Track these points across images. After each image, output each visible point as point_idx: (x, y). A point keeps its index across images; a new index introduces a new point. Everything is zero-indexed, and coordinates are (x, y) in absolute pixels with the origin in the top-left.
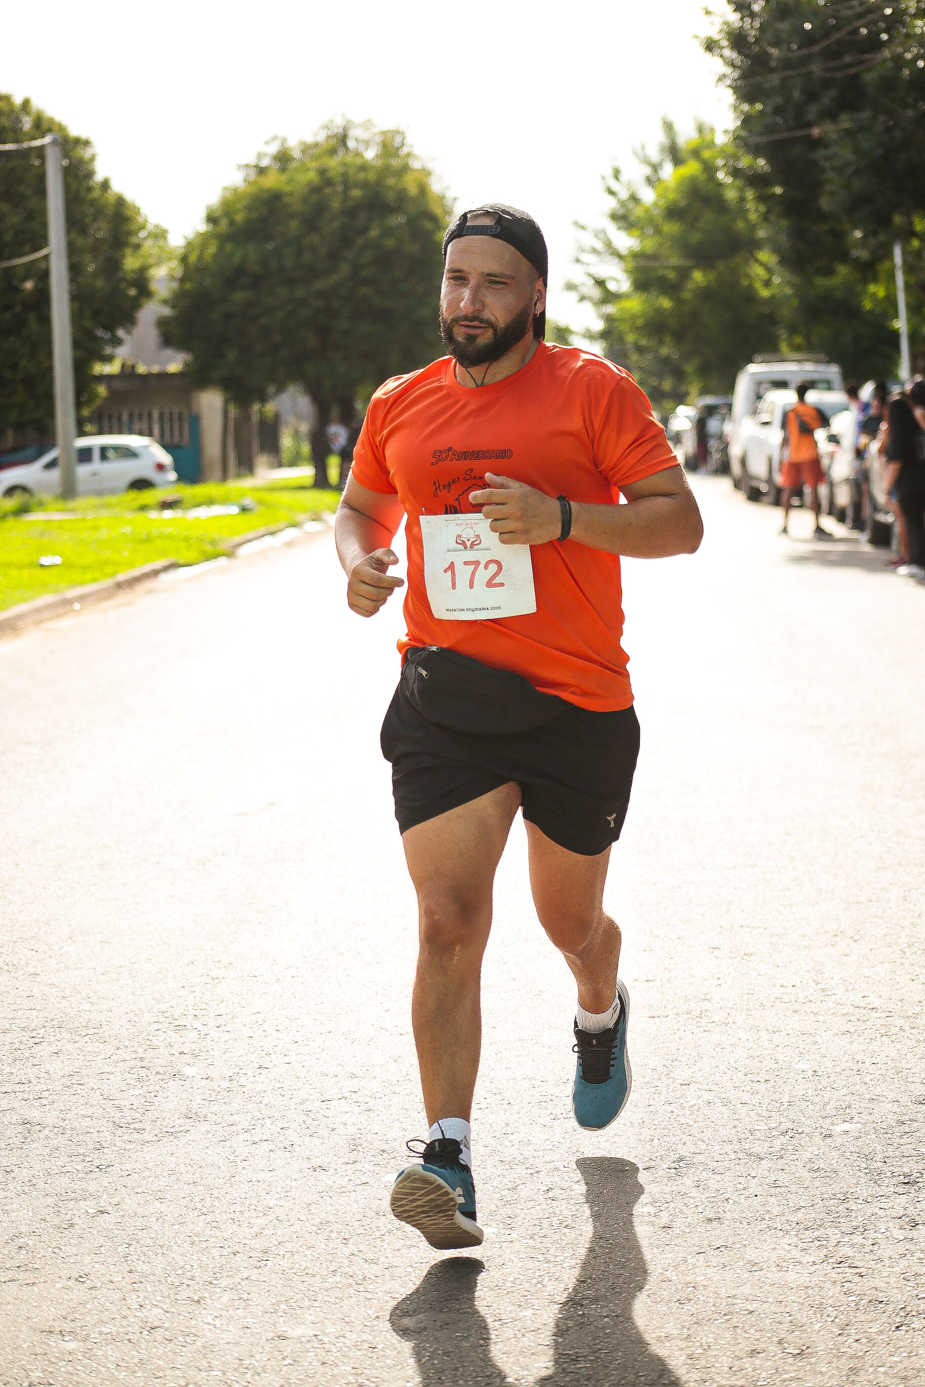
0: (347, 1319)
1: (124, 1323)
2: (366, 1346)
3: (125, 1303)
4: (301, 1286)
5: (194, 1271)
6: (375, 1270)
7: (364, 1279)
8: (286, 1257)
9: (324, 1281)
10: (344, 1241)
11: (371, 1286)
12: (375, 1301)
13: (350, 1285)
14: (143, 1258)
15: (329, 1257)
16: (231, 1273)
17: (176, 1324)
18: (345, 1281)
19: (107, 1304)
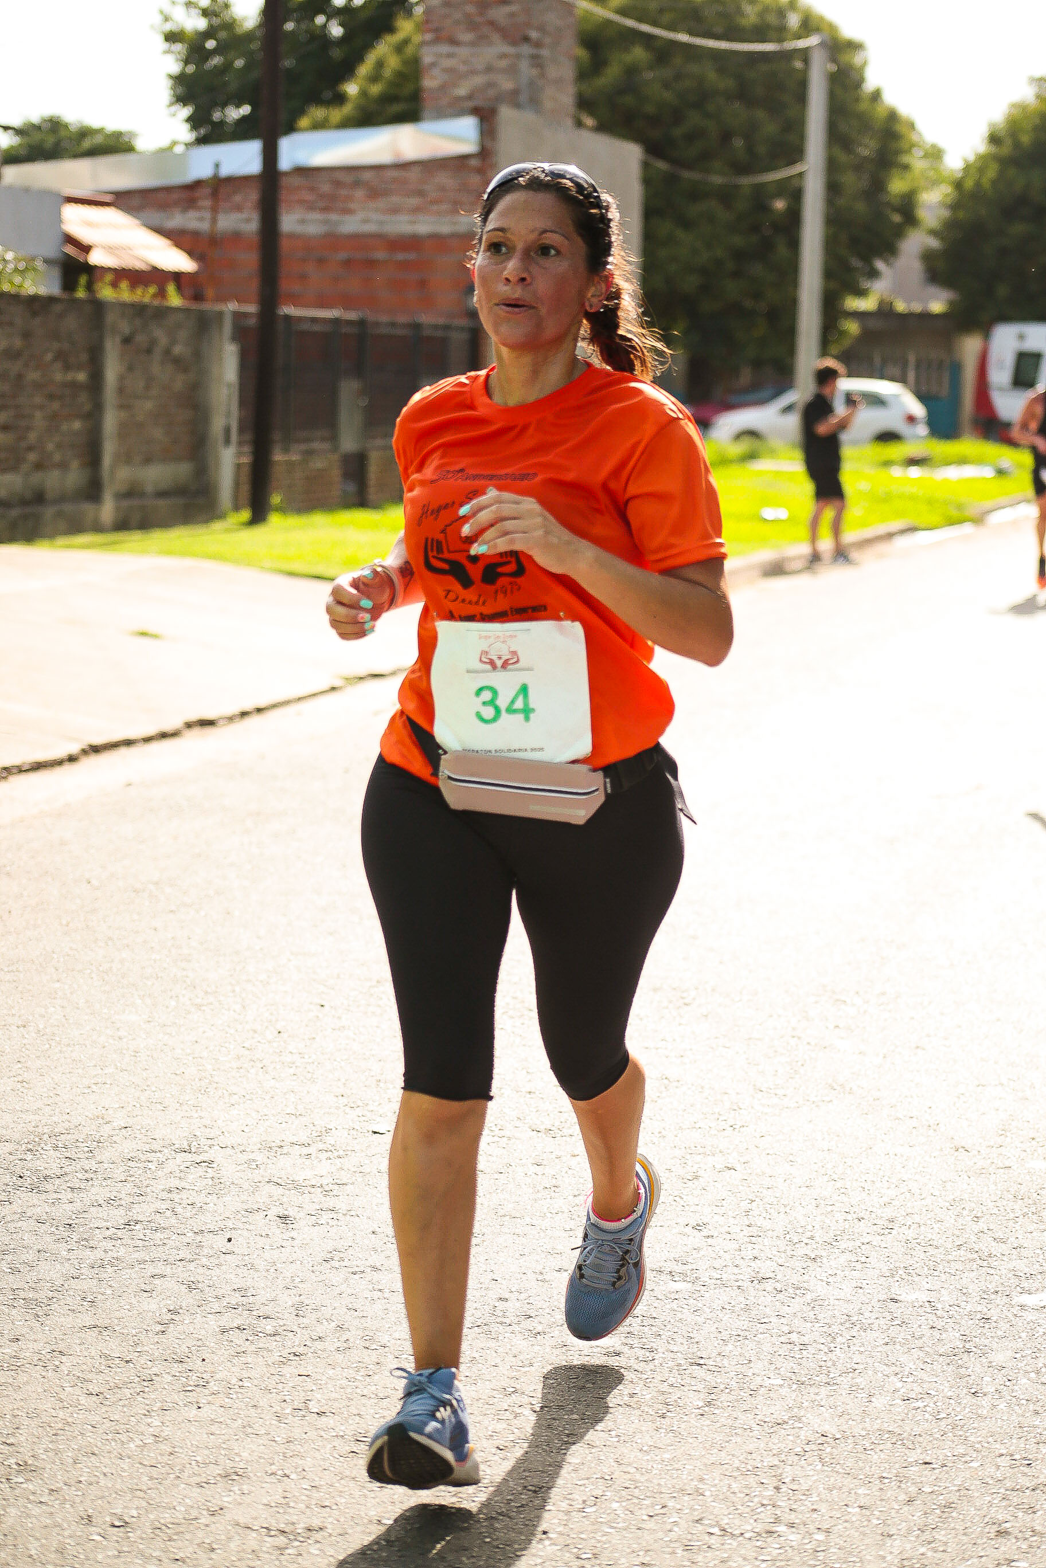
0: (965, 1291)
1: (736, 1270)
2: (979, 1316)
4: (922, 1255)
5: (814, 1231)
6: (1003, 1248)
7: (990, 1255)
8: (912, 1228)
9: (947, 1253)
10: (975, 1219)
11: (996, 1263)
12: (997, 1277)
13: (974, 1260)
14: (764, 1215)
15: (957, 1233)
16: (853, 1237)
17: (788, 1277)
18: (969, 1255)
19: (722, 1253)
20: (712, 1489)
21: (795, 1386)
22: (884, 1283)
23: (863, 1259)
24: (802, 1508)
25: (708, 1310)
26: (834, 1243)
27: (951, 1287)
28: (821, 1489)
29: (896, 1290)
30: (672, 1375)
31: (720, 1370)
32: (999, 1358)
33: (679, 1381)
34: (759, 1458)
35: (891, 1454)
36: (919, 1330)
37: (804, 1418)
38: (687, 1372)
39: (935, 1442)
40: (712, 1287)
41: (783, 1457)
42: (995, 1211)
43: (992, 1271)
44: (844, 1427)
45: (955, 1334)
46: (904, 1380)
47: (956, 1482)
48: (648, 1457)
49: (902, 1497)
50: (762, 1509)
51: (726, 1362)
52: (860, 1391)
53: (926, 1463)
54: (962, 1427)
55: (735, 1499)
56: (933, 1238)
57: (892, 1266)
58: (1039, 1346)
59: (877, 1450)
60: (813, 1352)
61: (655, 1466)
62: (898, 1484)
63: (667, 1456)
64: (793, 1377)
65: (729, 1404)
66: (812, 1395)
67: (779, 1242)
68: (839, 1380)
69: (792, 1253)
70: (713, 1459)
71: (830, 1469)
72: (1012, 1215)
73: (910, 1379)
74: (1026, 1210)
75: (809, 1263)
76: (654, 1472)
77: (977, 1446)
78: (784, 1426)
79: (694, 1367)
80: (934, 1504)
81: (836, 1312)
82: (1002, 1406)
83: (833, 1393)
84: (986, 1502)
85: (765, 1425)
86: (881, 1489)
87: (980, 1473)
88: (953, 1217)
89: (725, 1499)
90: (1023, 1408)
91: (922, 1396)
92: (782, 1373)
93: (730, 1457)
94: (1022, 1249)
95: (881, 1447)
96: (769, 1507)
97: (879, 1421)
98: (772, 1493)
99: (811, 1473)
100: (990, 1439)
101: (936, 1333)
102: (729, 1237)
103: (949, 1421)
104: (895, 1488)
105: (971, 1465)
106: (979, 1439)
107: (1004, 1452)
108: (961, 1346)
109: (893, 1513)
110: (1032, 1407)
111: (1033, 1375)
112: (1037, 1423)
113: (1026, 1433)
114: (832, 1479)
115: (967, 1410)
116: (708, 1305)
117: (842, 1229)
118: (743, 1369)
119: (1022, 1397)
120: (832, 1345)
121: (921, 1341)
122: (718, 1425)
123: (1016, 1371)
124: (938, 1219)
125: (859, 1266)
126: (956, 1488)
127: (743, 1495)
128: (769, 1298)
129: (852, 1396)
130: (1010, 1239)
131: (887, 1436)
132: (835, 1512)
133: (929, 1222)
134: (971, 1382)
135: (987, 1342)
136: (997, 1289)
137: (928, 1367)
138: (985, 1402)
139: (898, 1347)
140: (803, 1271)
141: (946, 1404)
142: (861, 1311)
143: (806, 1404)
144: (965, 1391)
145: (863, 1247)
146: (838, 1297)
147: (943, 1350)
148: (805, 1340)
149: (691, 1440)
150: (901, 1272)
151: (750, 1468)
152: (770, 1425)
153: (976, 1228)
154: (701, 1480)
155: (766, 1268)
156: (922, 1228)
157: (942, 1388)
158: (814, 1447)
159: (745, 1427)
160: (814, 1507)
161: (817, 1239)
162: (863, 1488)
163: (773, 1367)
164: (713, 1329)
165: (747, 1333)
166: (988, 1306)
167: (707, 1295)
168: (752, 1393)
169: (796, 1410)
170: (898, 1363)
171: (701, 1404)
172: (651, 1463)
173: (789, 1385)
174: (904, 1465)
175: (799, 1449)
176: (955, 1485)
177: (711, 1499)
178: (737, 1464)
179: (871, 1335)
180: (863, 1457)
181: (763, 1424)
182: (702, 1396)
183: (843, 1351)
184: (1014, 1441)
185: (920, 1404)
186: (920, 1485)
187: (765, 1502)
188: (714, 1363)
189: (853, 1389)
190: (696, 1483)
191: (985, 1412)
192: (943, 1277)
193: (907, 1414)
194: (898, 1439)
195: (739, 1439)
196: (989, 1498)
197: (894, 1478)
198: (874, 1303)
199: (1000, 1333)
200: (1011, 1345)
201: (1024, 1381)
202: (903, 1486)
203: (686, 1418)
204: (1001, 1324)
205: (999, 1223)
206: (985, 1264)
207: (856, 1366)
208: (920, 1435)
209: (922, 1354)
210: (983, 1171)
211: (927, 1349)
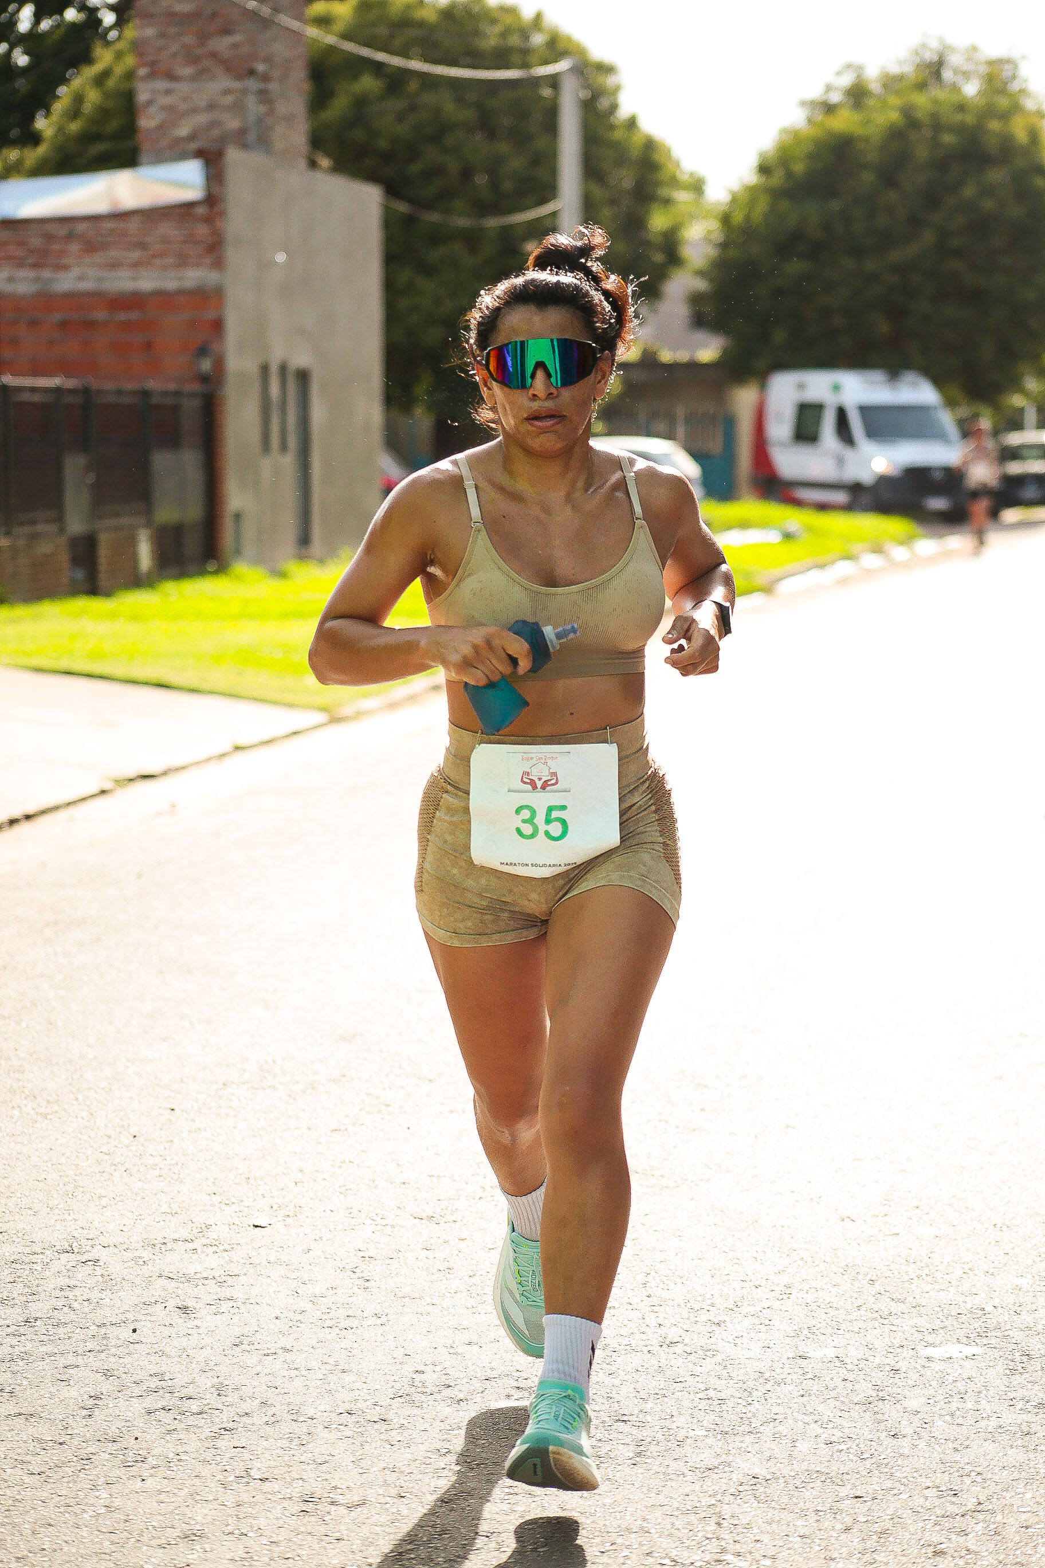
0: (870, 1346)
1: (644, 1337)
2: (888, 1368)
3: (643, 1321)
4: (824, 1316)
5: (714, 1299)
6: (901, 1307)
7: (890, 1314)
8: (809, 1293)
9: (848, 1313)
10: (871, 1282)
11: (896, 1321)
12: (900, 1334)
13: (875, 1319)
14: (662, 1286)
15: (855, 1295)
16: (753, 1303)
17: (695, 1341)
18: (870, 1315)
19: (626, 1322)
20: (656, 1527)
21: (719, 1436)
22: (791, 1343)
23: (767, 1322)
24: (746, 1539)
25: (623, 1374)
26: (736, 1309)
27: (857, 1344)
28: (761, 1523)
29: (803, 1348)
30: (598, 1431)
31: (644, 1424)
32: (913, 1404)
33: (607, 1436)
34: (696, 1498)
35: (822, 1491)
36: (831, 1382)
37: (733, 1463)
38: (612, 1427)
39: (863, 1479)
40: (623, 1352)
41: (719, 1497)
42: (889, 1274)
43: (894, 1328)
44: (773, 1470)
45: (867, 1385)
46: (823, 1426)
47: (888, 1512)
48: (589, 1503)
49: (839, 1526)
50: (707, 1541)
51: (648, 1418)
52: (783, 1438)
53: (856, 1497)
54: (887, 1465)
55: (680, 1535)
56: (832, 1301)
57: (796, 1327)
58: (950, 1392)
59: (809, 1488)
60: (732, 1405)
61: (597, 1510)
62: (833, 1516)
63: (607, 1501)
64: (717, 1429)
65: (658, 1454)
66: (737, 1443)
67: (680, 1310)
68: (761, 1429)
69: (696, 1319)
70: (652, 1502)
71: (766, 1505)
72: (906, 1278)
73: (830, 1426)
74: (919, 1272)
75: (714, 1327)
76: (598, 1515)
77: (903, 1480)
78: (716, 1471)
79: (618, 1424)
80: (870, 1531)
81: (748, 1370)
82: (922, 1445)
83: (757, 1441)
84: (919, 1528)
85: (697, 1471)
86: (818, 1521)
87: (910, 1504)
88: (849, 1281)
89: (670, 1535)
90: (943, 1446)
91: (844, 1440)
92: (705, 1425)
93: (669, 1499)
94: (921, 1308)
95: (812, 1485)
96: (713, 1540)
97: (806, 1463)
98: (715, 1528)
99: (749, 1510)
100: (915, 1475)
101: (848, 1384)
102: (630, 1307)
103: (874, 1460)
104: (830, 1519)
105: (900, 1497)
106: (905, 1475)
107: (930, 1484)
108: (875, 1395)
109: (833, 1540)
110: (951, 1445)
111: (948, 1418)
112: (958, 1459)
113: (948, 1468)
114: (770, 1514)
115: (889, 1450)
116: (622, 1368)
117: (741, 1295)
118: (668, 1423)
119: (940, 1437)
120: (750, 1399)
121: (836, 1392)
122: (652, 1472)
123: (932, 1415)
124: (835, 1284)
125: (763, 1328)
126: (889, 1517)
127: (687, 1531)
128: (681, 1361)
129: (776, 1442)
130: (908, 1299)
131: (816, 1475)
132: (777, 1542)
133: (825, 1287)
134: (889, 1426)
135: (899, 1391)
136: (902, 1344)
137: (846, 1415)
138: (906, 1442)
139: (813, 1397)
140: (709, 1335)
141: (869, 1446)
142: (773, 1368)
143: (733, 1451)
144: (885, 1434)
145: (764, 1311)
146: (748, 1357)
147: (858, 1399)
148: (723, 1395)
149: (628, 1487)
150: (806, 1332)
151: (690, 1508)
152: (701, 1470)
153: (873, 1290)
154: (645, 1520)
155: (673, 1334)
156: (820, 1291)
157: (862, 1432)
158: (746, 1488)
159: (678, 1473)
160: (757, 1538)
161: (718, 1305)
162: (800, 1520)
163: (695, 1420)
164: (631, 1389)
165: (665, 1392)
166: (896, 1359)
167: (619, 1360)
168: (679, 1443)
169: (724, 1456)
170: (816, 1412)
171: (632, 1455)
172: (594, 1508)
173: (714, 1435)
174: (836, 1500)
175: (732, 1490)
176: (888, 1515)
177: (657, 1535)
178: (676, 1505)
179: (785, 1389)
180: (796, 1494)
181: (694, 1470)
182: (631, 1448)
183: (760, 1403)
184: (938, 1475)
185: (843, 1447)
186: (855, 1516)
187: (709, 1536)
188: (637, 1419)
189: (776, 1436)
190: (641, 1523)
191: (906, 1452)
192: (848, 1335)
193: (832, 1456)
194: (827, 1478)
195: (674, 1484)
196: (922, 1524)
197: (829, 1511)
198: (784, 1360)
199: (911, 1382)
200: (923, 1392)
201: (940, 1423)
202: (838, 1517)
203: (619, 1468)
204: (910, 1374)
205: (895, 1284)
206: (886, 1322)
207: (776, 1417)
208: (848, 1474)
209: (838, 1404)
210: (872, 1238)
211: (842, 1399)
